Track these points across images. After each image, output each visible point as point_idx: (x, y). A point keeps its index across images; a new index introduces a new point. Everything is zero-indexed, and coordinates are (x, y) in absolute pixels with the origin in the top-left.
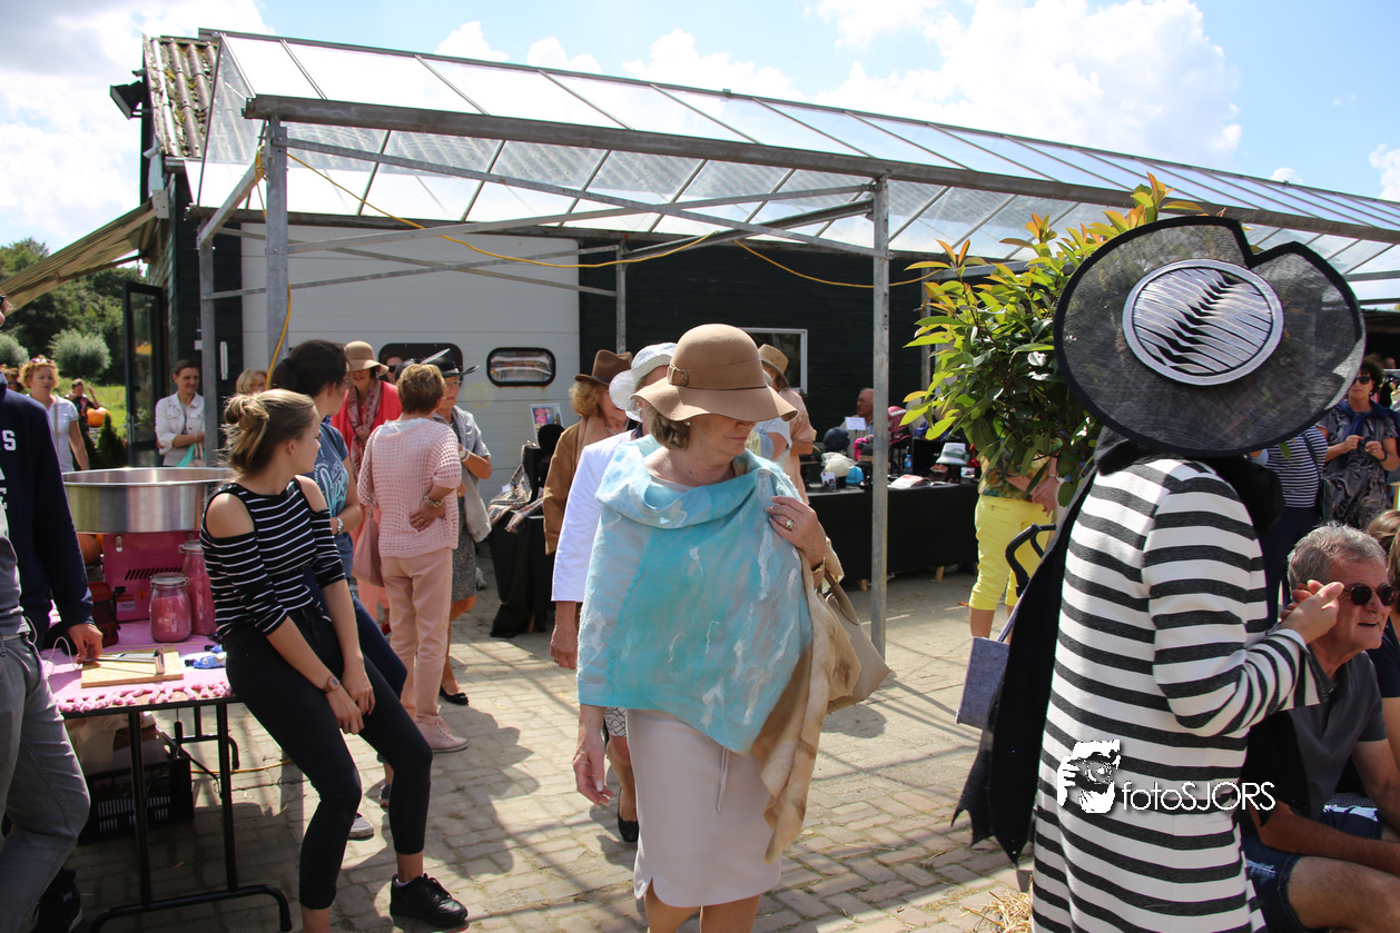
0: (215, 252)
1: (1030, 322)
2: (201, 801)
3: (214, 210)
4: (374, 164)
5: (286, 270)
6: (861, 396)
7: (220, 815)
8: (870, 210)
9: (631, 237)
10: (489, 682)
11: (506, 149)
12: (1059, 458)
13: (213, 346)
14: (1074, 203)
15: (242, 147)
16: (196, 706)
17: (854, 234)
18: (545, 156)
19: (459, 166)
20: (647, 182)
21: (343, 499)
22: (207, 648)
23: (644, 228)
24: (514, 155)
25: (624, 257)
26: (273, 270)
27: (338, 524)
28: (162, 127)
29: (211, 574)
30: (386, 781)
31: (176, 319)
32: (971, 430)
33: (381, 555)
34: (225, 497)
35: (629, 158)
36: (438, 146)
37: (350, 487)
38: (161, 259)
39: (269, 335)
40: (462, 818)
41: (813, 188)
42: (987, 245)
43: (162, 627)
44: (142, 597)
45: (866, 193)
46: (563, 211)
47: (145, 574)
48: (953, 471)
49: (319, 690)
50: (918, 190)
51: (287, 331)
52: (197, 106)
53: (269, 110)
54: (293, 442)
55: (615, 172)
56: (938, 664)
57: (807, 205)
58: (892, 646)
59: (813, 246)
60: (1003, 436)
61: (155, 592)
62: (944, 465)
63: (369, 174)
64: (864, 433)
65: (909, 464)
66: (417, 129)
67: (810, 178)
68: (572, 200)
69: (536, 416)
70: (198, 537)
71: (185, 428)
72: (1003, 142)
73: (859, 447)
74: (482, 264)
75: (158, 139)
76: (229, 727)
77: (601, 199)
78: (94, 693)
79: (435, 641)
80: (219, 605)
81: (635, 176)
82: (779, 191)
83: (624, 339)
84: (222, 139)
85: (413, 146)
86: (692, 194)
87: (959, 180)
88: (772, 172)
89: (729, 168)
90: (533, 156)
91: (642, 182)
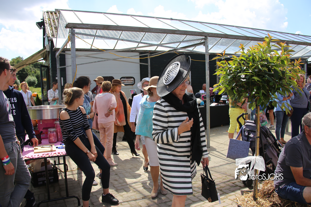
0: (60, 58)
1: (241, 68)
2: (60, 178)
3: (59, 49)
4: (94, 37)
5: (76, 61)
6: (203, 85)
7: (64, 181)
8: (204, 44)
9: (151, 52)
10: (122, 151)
11: (123, 33)
12: (248, 98)
13: (60, 78)
14: (250, 41)
15: (65, 35)
16: (58, 157)
17: (201, 49)
18: (132, 34)
19: (112, 37)
20: (154, 39)
21: (90, 111)
22: (61, 144)
23: (154, 50)
24: (125, 34)
25: (150, 56)
26: (73, 61)
27: (88, 116)
28: (47, 31)
29: (61, 128)
30: (100, 173)
31: (52, 73)
32: (228, 92)
33: (98, 123)
34: (64, 111)
35: (150, 34)
36: (108, 33)
37: (91, 109)
38: (48, 60)
39: (72, 75)
40: (117, 181)
41: (191, 39)
42: (231, 50)
43: (51, 140)
44: (46, 133)
45: (203, 40)
46: (136, 46)
47: (47, 128)
48: (224, 102)
49: (85, 153)
50: (215, 39)
51: (76, 75)
52: (55, 26)
53: (71, 26)
54: (78, 99)
55: (147, 37)
56: (222, 145)
57: (190, 43)
58: (212, 141)
59: (191, 52)
60: (236, 93)
61: (49, 132)
62: (222, 100)
63: (93, 40)
64: (204, 94)
65: (214, 100)
66: (103, 29)
67: (191, 37)
68: (138, 44)
69: (131, 92)
70: (58, 120)
71: (54, 96)
72: (234, 28)
73: (203, 97)
74: (118, 59)
75: (47, 33)
76: (66, 161)
77: (144, 43)
78: (37, 154)
79: (111, 142)
80: (63, 135)
81: (152, 38)
82: (184, 40)
83: (150, 74)
84: (61, 33)
85: (102, 33)
86: (164, 41)
87: (224, 36)
88: (182, 36)
89: (172, 35)
90: (129, 34)
91: (153, 39)
